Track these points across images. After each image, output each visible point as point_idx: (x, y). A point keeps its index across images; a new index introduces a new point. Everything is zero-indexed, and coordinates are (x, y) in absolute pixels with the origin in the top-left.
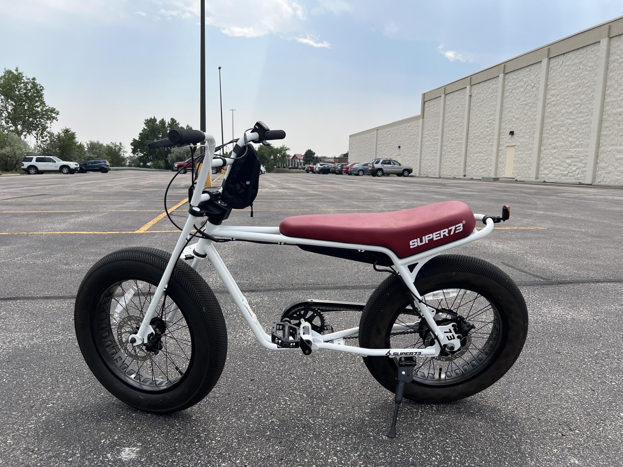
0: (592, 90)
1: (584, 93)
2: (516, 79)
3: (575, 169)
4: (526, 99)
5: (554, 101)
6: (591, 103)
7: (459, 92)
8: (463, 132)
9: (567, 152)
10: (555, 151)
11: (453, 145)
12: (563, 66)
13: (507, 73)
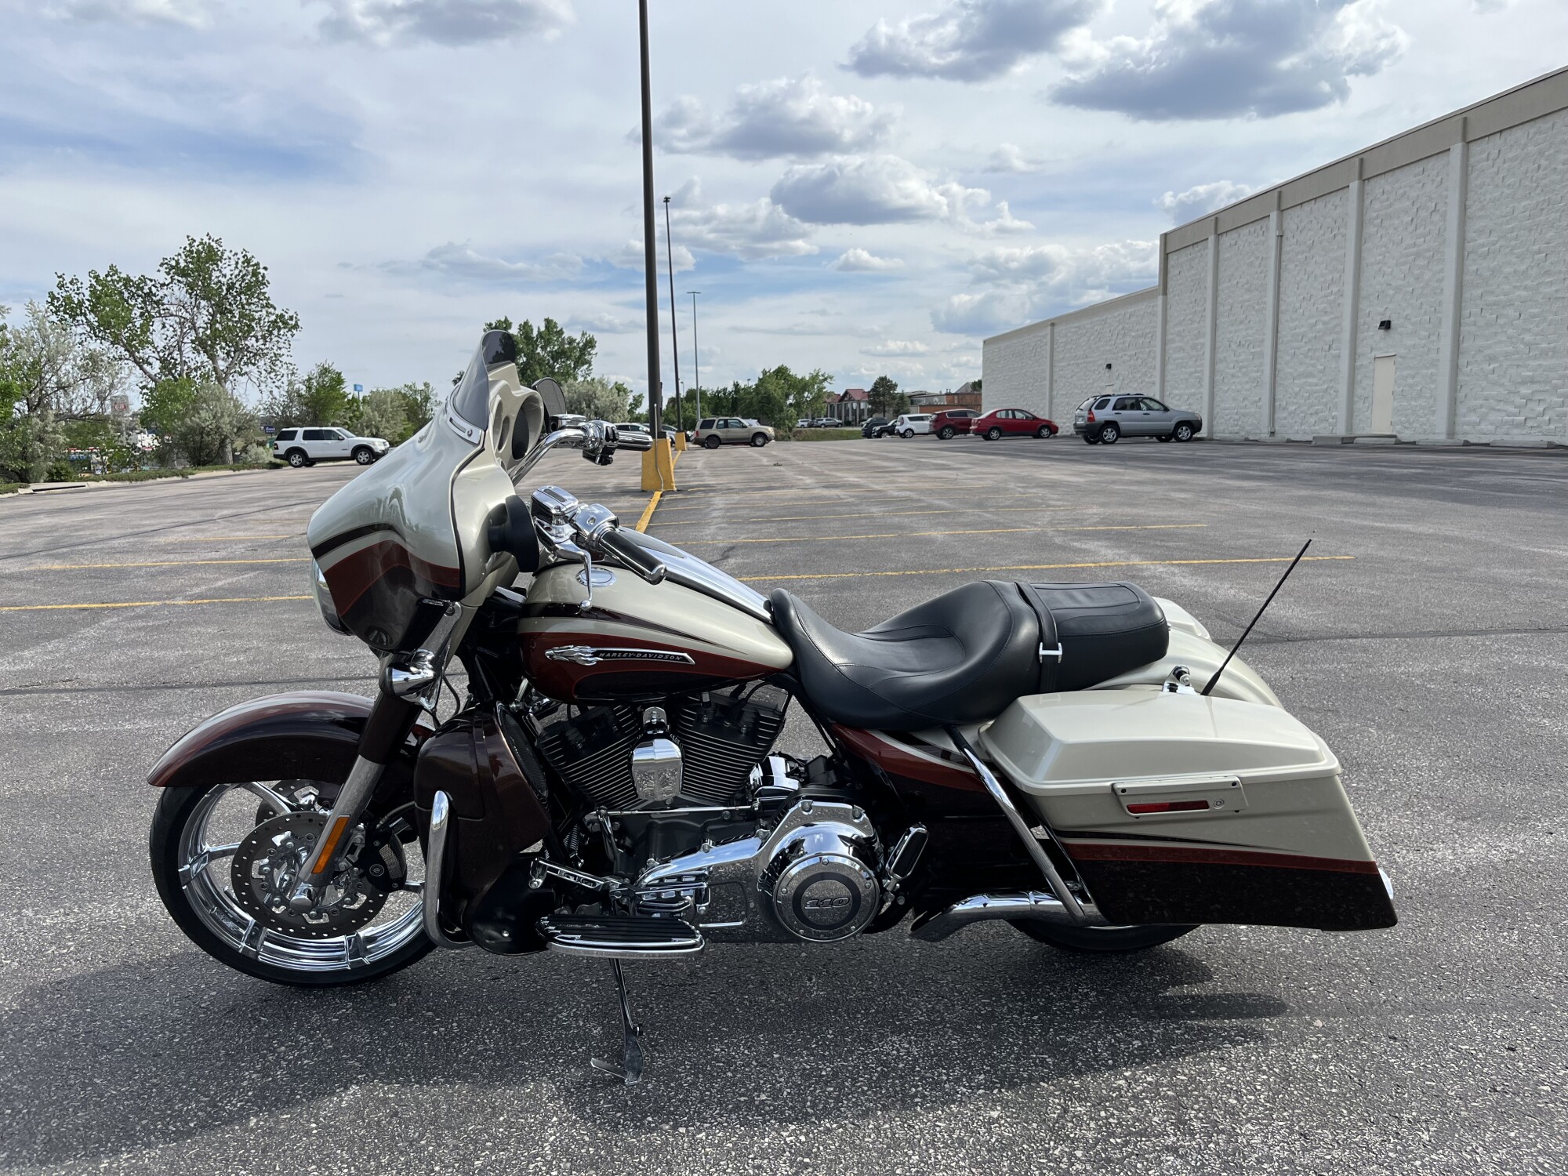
1: (1552, 227)
2: (1392, 192)
3: (1541, 409)
4: (1418, 241)
5: (1483, 246)
7: (1252, 230)
8: (1264, 326)
9: (1520, 369)
10: (1492, 366)
11: (1242, 357)
12: (1500, 160)
13: (1369, 179)
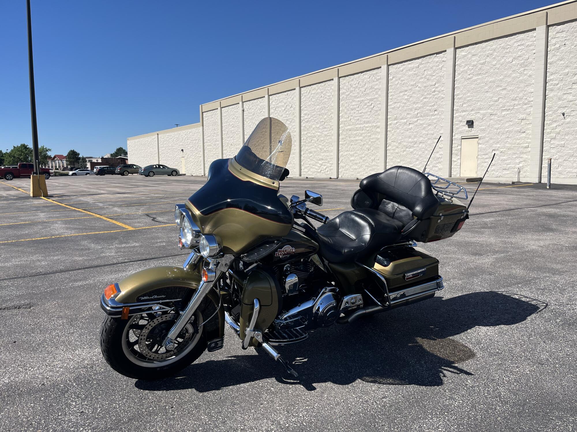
0: (331, 112)
1: (326, 114)
2: (278, 100)
3: (325, 167)
5: (306, 119)
6: (331, 121)
7: (233, 106)
8: (240, 139)
9: (319, 156)
10: (311, 155)
11: (232, 149)
12: (310, 94)
13: (271, 95)
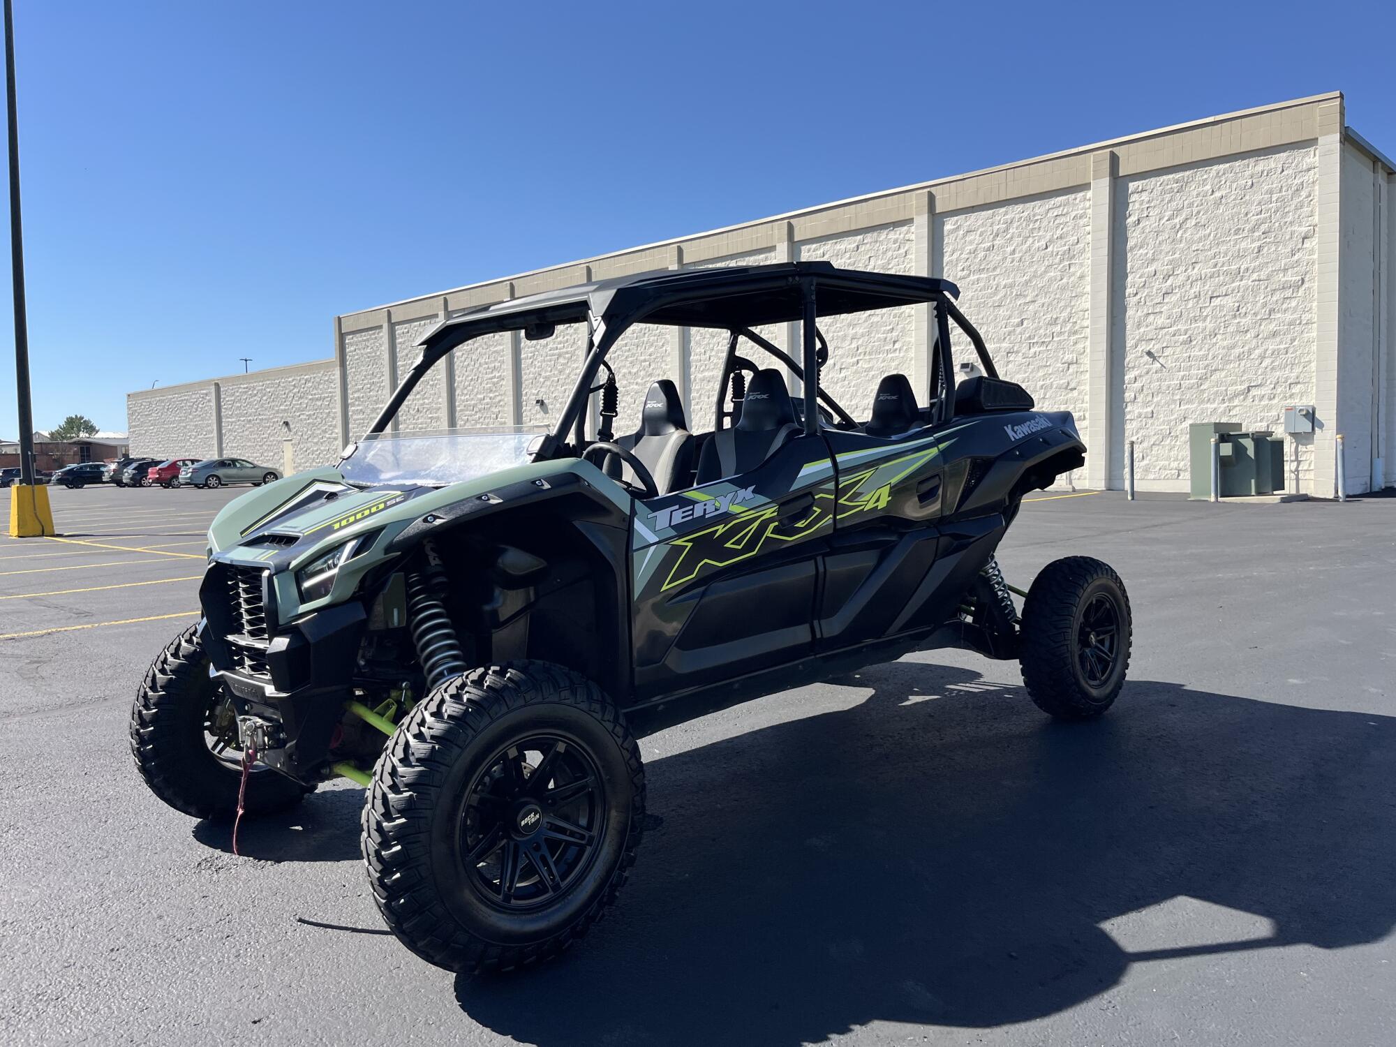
4: (559, 346)
